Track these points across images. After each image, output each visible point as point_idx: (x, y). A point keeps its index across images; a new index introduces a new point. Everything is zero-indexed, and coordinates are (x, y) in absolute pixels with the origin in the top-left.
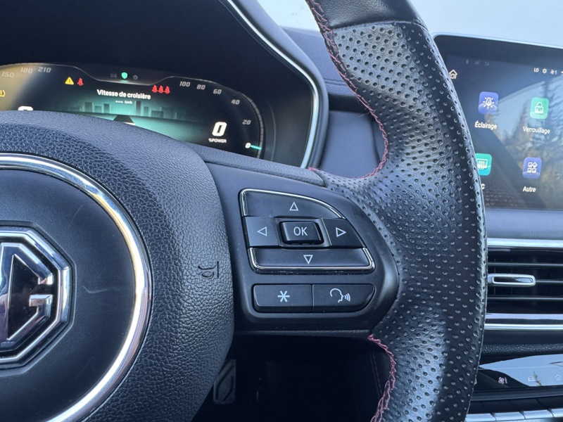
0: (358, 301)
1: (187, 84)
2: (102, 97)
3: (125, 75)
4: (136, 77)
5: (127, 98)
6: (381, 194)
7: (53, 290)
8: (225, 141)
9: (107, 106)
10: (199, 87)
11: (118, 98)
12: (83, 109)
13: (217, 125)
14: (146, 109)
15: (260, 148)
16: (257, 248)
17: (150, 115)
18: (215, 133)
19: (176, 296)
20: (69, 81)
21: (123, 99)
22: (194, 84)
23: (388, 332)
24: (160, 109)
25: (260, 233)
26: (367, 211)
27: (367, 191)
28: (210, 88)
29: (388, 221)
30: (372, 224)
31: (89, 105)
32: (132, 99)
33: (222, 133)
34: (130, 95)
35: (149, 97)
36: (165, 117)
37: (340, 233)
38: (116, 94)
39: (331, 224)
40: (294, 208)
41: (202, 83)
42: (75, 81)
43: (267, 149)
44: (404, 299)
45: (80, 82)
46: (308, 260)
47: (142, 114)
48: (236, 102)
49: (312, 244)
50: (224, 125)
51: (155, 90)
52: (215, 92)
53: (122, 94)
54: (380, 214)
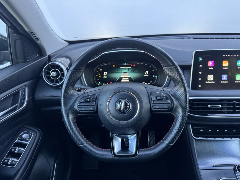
0: (168, 107)
1: (139, 63)
2: (121, 68)
3: (125, 63)
4: (128, 63)
5: (126, 68)
6: (172, 92)
7: (129, 105)
8: (148, 75)
9: (122, 70)
10: (142, 64)
11: (124, 68)
12: (117, 71)
13: (146, 72)
14: (130, 70)
15: (157, 76)
16: (153, 100)
17: (131, 71)
18: (146, 74)
19: (143, 106)
20: (114, 66)
21: (125, 68)
22: (140, 63)
23: (174, 112)
24: (133, 70)
25: (153, 98)
26: (170, 94)
27: (170, 91)
28: (144, 64)
29: (173, 96)
30: (170, 96)
31: (118, 70)
32: (127, 68)
33: (147, 74)
34: (126, 67)
35: (130, 67)
36: (134, 71)
37: (165, 98)
38: (123, 67)
39: (164, 97)
40: (158, 95)
41: (142, 63)
42: (115, 66)
43: (159, 76)
44: (176, 107)
45: (116, 66)
46: (160, 102)
47: (129, 71)
48: (150, 66)
49: (161, 100)
50: (148, 72)
51: (132, 66)
52: (145, 64)
53: (125, 67)
54: (172, 95)
